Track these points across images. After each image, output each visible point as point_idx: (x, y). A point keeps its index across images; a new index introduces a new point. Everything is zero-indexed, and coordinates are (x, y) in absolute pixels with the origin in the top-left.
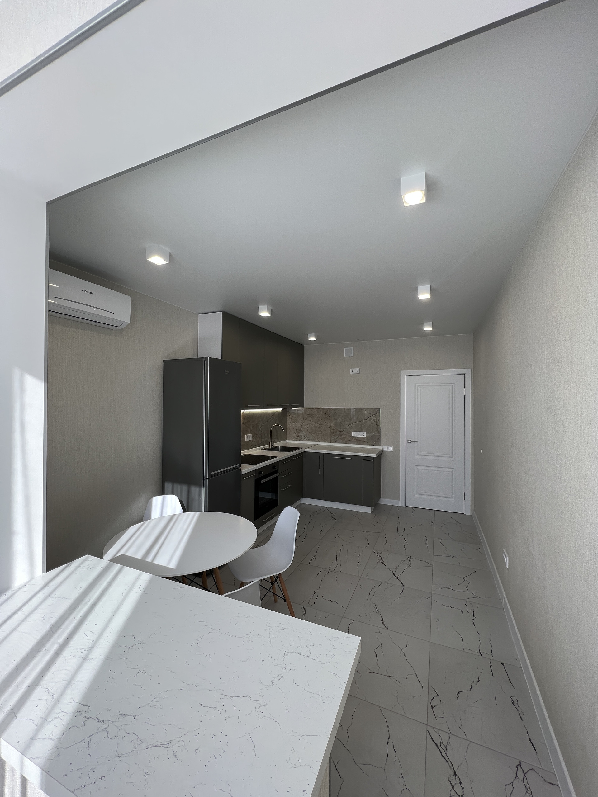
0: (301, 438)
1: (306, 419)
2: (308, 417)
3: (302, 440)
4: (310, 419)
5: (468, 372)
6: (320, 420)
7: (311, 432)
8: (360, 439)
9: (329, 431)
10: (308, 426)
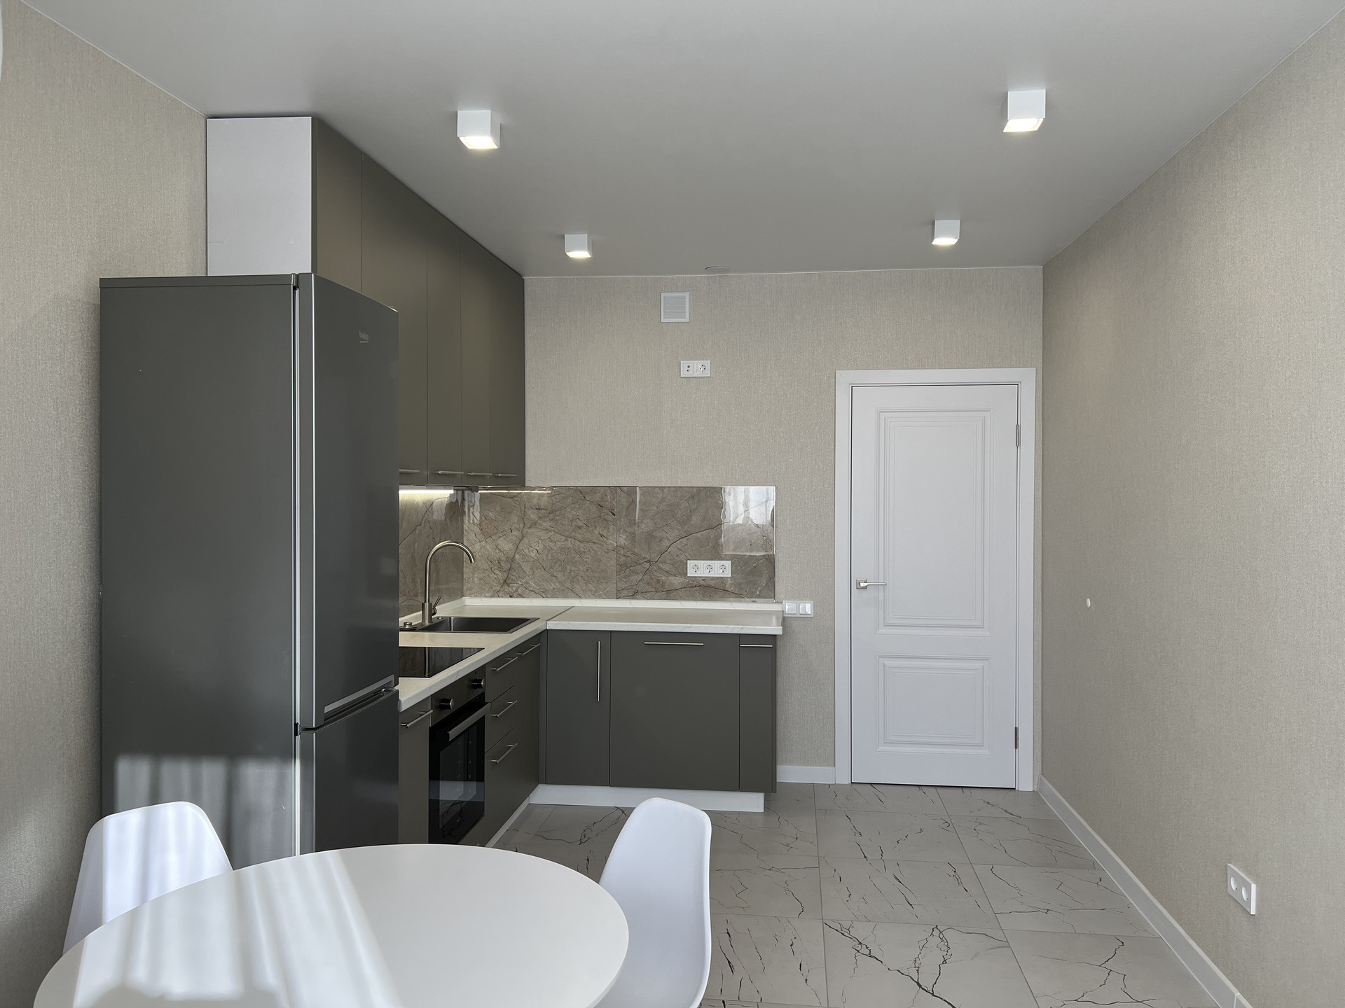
0: (514, 589)
1: (534, 524)
2: (540, 518)
3: (520, 596)
4: (546, 524)
5: (1028, 378)
6: (580, 527)
7: (551, 567)
8: (712, 583)
9: (613, 562)
10: (540, 547)
